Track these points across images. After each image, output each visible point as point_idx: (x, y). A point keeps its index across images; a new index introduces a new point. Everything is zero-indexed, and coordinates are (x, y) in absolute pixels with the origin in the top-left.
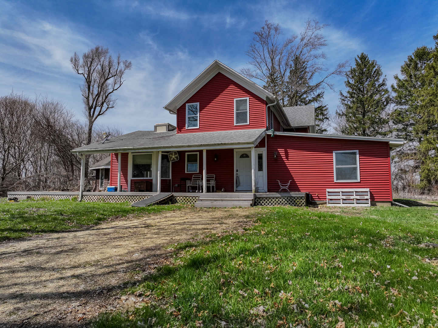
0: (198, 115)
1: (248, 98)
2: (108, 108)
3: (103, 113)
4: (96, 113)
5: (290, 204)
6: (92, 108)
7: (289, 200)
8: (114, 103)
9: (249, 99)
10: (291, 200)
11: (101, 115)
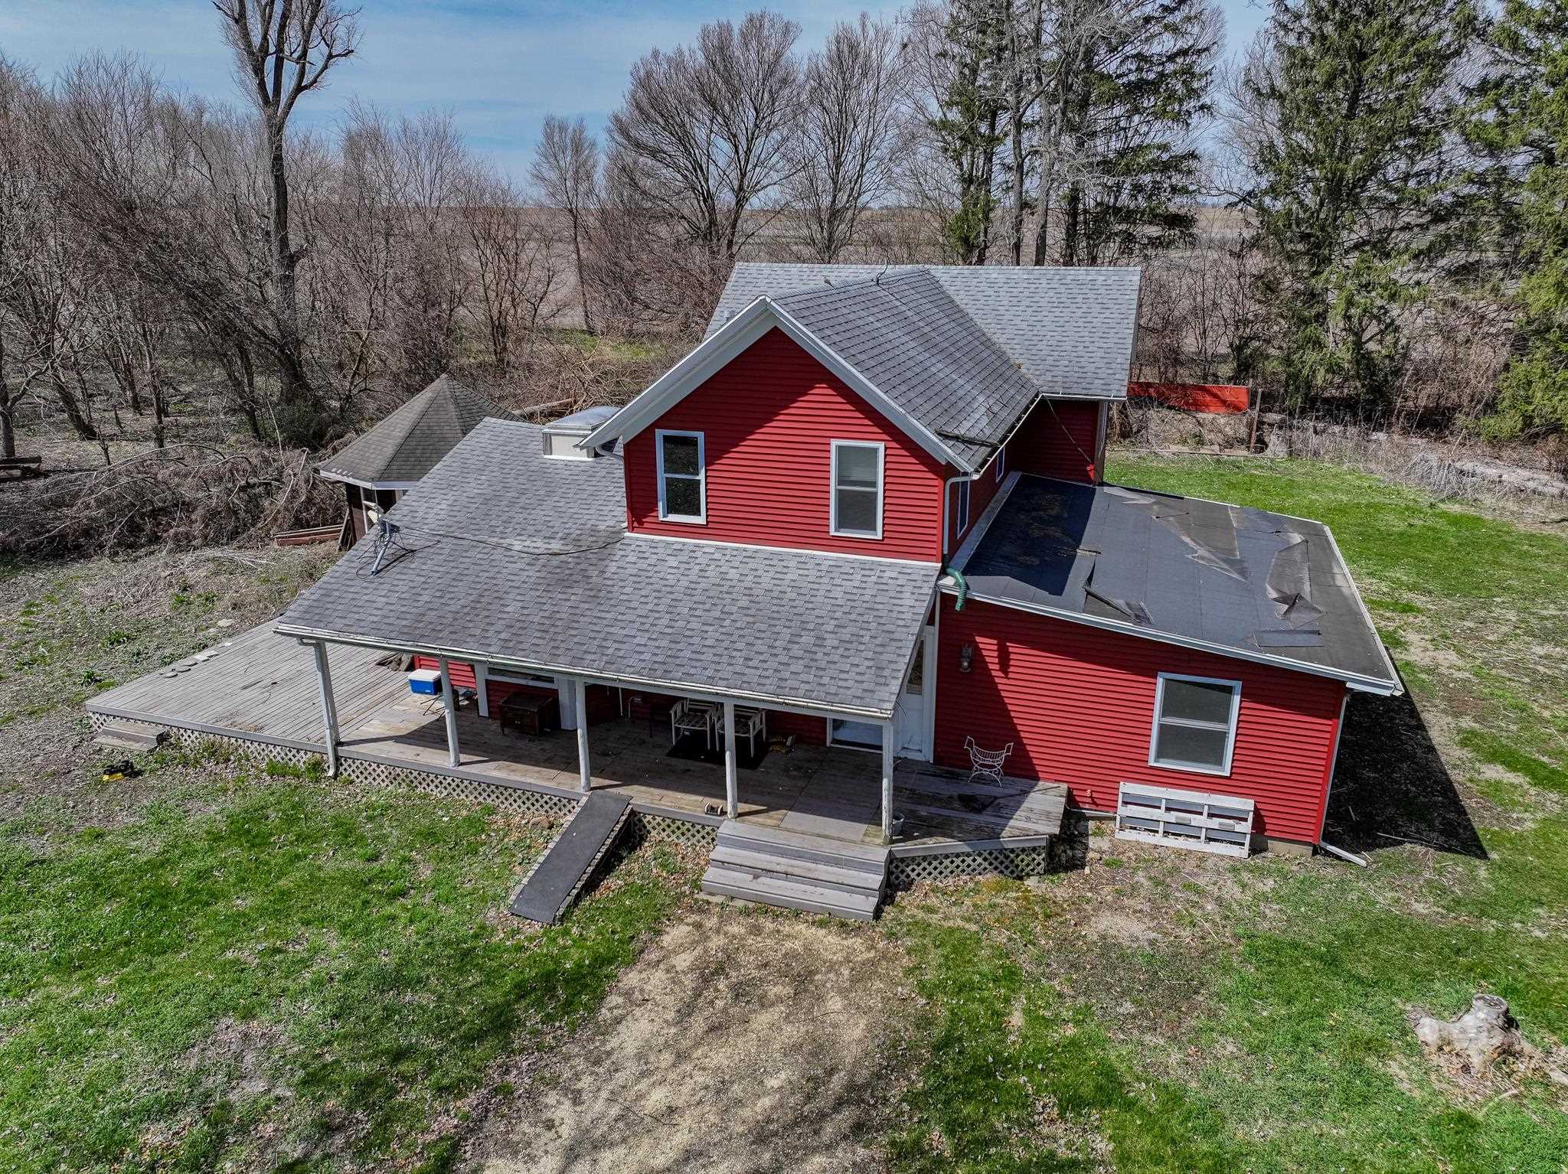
0: (701, 477)
1: (881, 446)
2: (330, 56)
3: (315, 81)
4: (288, 83)
5: (996, 868)
6: (267, 54)
7: (996, 858)
8: (350, 32)
9: (886, 448)
10: (1001, 857)
11: (306, 87)
